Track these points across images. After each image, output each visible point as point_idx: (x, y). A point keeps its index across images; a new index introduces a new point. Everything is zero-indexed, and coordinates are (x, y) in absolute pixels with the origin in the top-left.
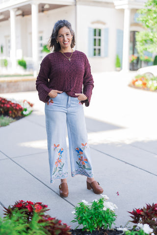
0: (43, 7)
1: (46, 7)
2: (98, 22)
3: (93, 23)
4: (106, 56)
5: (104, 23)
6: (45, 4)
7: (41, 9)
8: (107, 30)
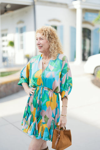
0: (5, 8)
2: (54, 20)
3: (50, 21)
5: (59, 21)
6: (7, 4)
7: (4, 9)
8: (62, 27)
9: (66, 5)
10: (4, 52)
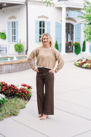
1: (5, 5)
3: (39, 17)
9: (53, 4)
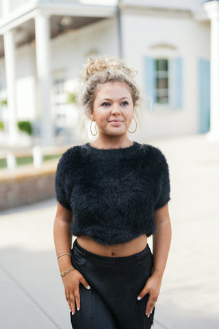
0: (59, 24)
2: (164, 46)
3: (154, 47)
4: (180, 106)
8: (179, 61)
9: (187, 13)
10: (59, 116)
